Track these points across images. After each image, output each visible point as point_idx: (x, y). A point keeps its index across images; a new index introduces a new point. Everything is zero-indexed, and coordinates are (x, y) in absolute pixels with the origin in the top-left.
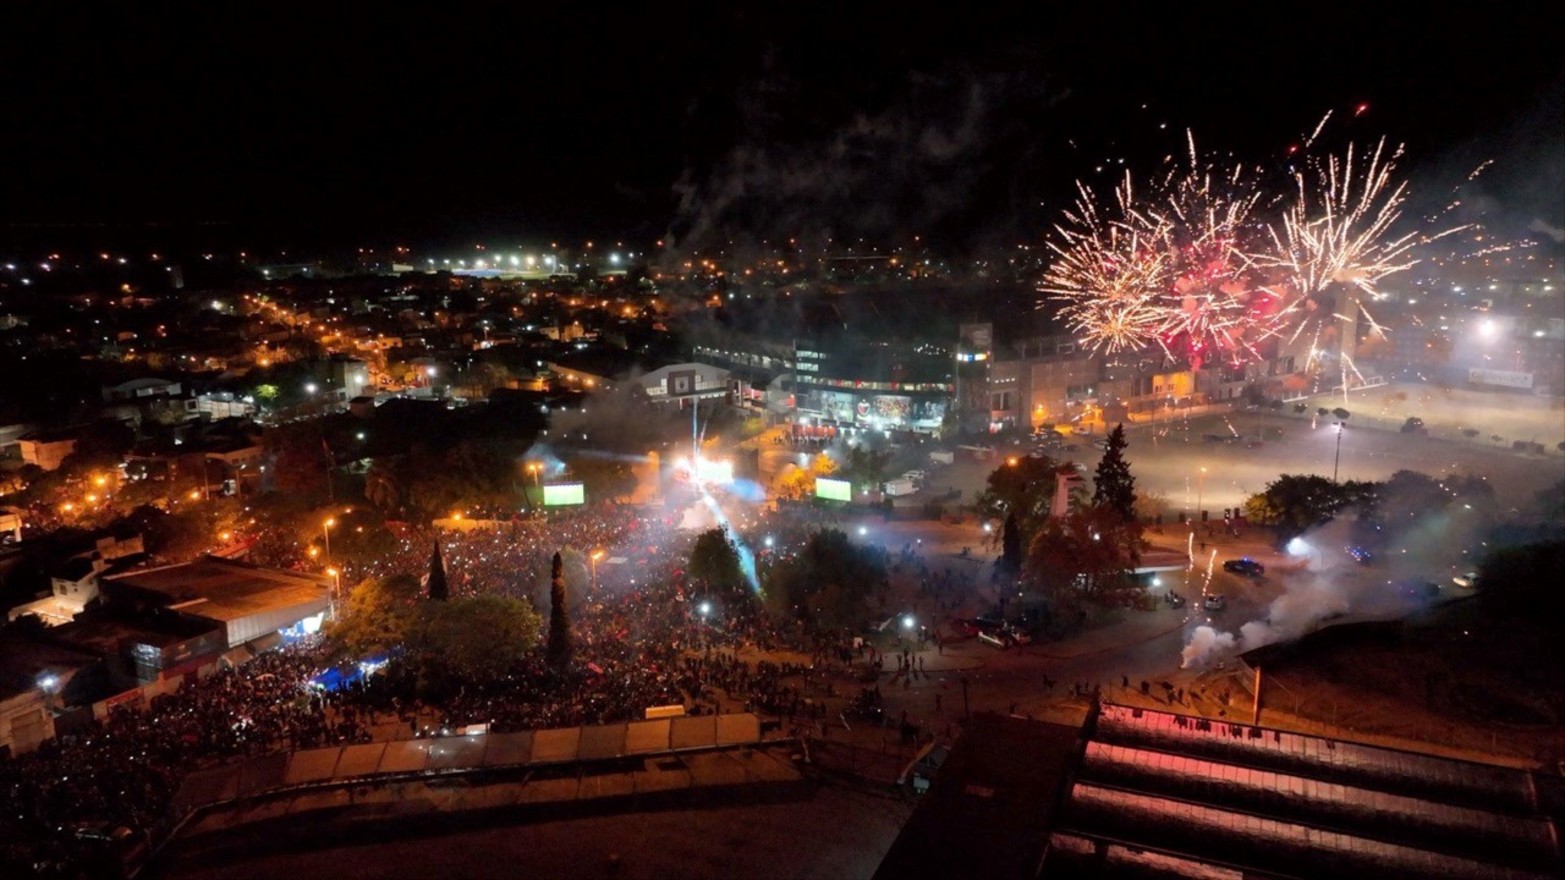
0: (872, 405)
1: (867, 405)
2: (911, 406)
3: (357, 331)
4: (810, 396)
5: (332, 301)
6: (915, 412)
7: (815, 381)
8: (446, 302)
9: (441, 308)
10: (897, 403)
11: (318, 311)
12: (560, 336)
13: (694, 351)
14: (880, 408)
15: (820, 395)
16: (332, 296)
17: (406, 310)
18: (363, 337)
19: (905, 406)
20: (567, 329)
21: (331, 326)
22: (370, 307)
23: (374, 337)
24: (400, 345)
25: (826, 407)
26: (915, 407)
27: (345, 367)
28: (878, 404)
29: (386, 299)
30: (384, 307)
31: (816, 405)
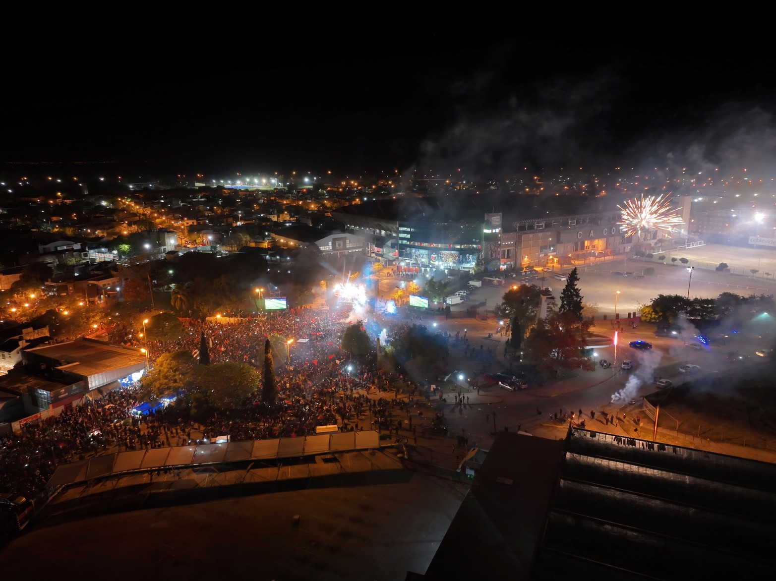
0: (438, 256)
1: (436, 256)
2: (459, 257)
3: (174, 216)
4: (406, 251)
5: (163, 201)
6: (461, 259)
7: (408, 243)
8: (220, 202)
9: (218, 205)
10: (451, 254)
11: (155, 206)
12: (277, 219)
13: (346, 227)
15: (411, 250)
16: (163, 199)
17: (200, 206)
18: (177, 219)
19: (456, 256)
20: (281, 215)
21: (161, 214)
22: (182, 204)
23: (182, 219)
24: (195, 224)
25: (414, 257)
26: (461, 257)
27: (166, 235)
28: (442, 256)
29: (190, 200)
30: (189, 204)
31: (409, 256)
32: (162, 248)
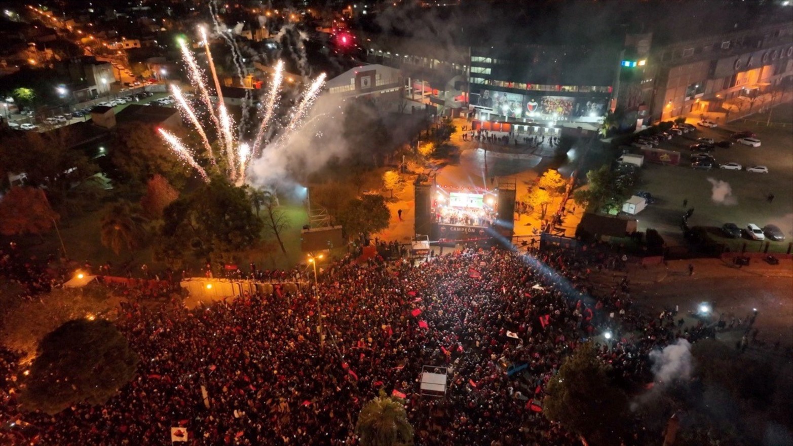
0: (540, 105)
1: (535, 104)
2: (574, 106)
3: (107, 34)
4: (482, 96)
5: (92, 11)
6: (577, 110)
7: (486, 82)
8: (169, 11)
9: (166, 16)
10: (562, 102)
11: (82, 18)
12: (253, 38)
13: (368, 52)
14: (546, 107)
15: (491, 94)
16: (92, 7)
17: (143, 18)
18: (111, 39)
19: (569, 105)
20: (257, 32)
21: (87, 30)
22: (118, 15)
23: (120, 40)
24: (139, 46)
25: (497, 105)
26: (578, 106)
27: (94, 69)
28: (545, 104)
29: (129, 9)
30: (128, 15)
31: (487, 102)
32: (91, 89)
